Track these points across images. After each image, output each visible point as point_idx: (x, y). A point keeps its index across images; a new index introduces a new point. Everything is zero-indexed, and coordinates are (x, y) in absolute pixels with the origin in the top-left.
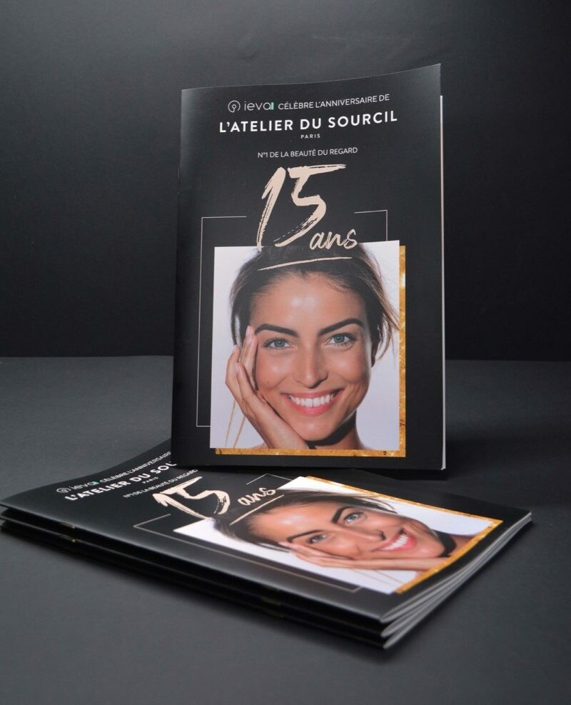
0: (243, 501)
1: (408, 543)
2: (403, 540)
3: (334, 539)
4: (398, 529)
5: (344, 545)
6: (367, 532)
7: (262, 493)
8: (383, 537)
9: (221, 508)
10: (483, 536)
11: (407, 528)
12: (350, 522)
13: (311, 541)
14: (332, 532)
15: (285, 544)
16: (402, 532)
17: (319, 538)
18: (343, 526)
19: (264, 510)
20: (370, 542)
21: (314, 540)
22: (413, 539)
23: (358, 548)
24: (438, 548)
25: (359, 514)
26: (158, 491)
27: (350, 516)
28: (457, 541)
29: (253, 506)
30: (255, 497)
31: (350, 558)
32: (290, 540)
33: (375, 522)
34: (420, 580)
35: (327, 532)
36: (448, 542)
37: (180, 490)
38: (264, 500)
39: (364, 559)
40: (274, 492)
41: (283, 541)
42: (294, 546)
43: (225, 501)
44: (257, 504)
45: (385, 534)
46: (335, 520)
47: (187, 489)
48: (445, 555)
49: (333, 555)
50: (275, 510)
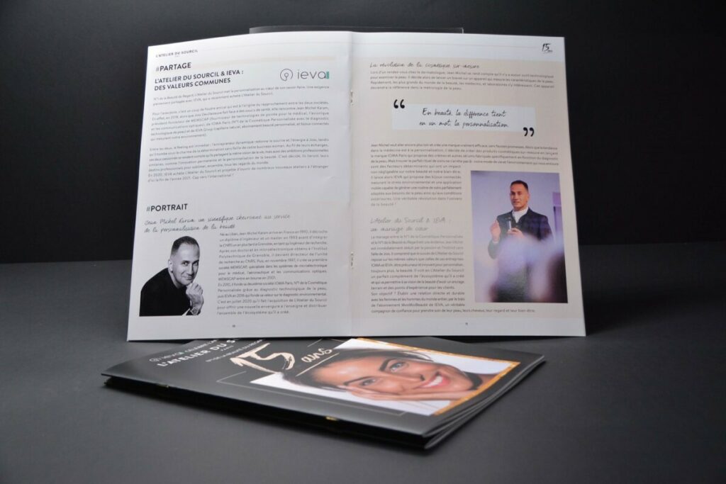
0: (306, 359)
1: (442, 382)
2: (439, 380)
3: (382, 382)
4: (434, 373)
5: (391, 385)
6: (409, 376)
7: (321, 353)
8: (422, 378)
9: (288, 364)
10: (504, 374)
11: (442, 371)
12: (395, 370)
13: (363, 384)
14: (380, 377)
15: (343, 387)
16: (438, 374)
17: (370, 382)
18: (389, 372)
19: (323, 365)
20: (411, 382)
21: (366, 384)
22: (447, 379)
23: (402, 387)
24: (468, 384)
25: (403, 363)
26: (234, 356)
27: (395, 365)
28: (483, 379)
29: (314, 362)
30: (316, 356)
31: (396, 394)
32: (346, 384)
33: (416, 369)
34: (453, 406)
35: (377, 378)
36: (476, 379)
37: (252, 354)
38: (322, 357)
39: (408, 394)
40: (331, 351)
41: (340, 384)
42: (350, 388)
43: (290, 360)
44: (317, 361)
45: (424, 376)
46: (383, 369)
47: (258, 353)
48: (474, 388)
49: (382, 393)
50: (332, 365)
